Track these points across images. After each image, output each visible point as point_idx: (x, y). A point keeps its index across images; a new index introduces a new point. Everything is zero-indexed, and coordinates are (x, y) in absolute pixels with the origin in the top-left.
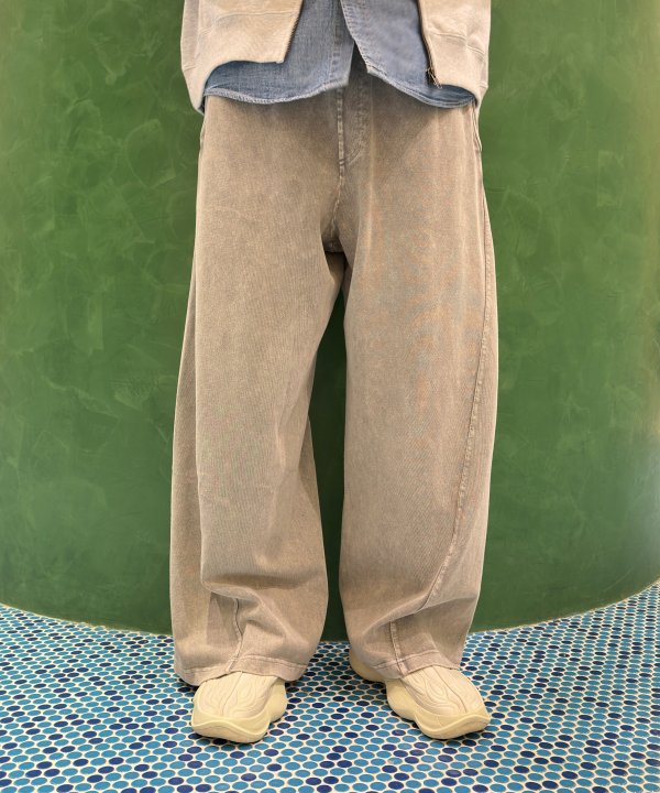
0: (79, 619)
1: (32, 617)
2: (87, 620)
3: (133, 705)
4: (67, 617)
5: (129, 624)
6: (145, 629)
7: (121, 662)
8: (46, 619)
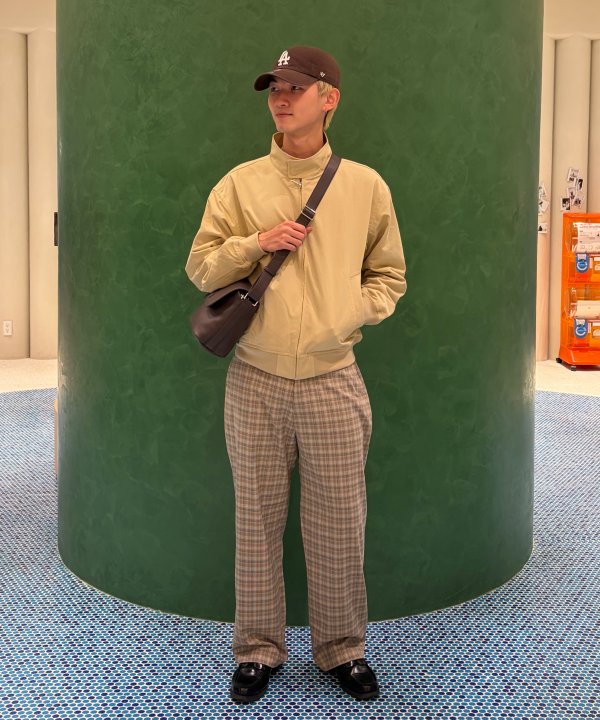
0: (147, 606)
1: (122, 603)
2: (152, 607)
3: (173, 657)
4: (140, 604)
5: (173, 612)
6: (181, 614)
7: (169, 634)
8: (130, 605)
